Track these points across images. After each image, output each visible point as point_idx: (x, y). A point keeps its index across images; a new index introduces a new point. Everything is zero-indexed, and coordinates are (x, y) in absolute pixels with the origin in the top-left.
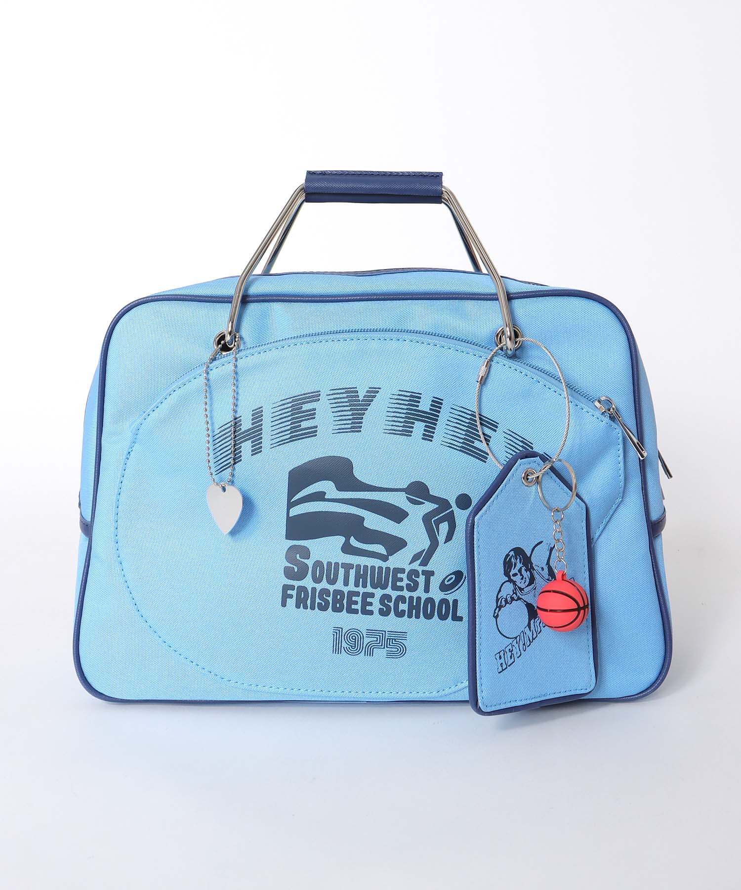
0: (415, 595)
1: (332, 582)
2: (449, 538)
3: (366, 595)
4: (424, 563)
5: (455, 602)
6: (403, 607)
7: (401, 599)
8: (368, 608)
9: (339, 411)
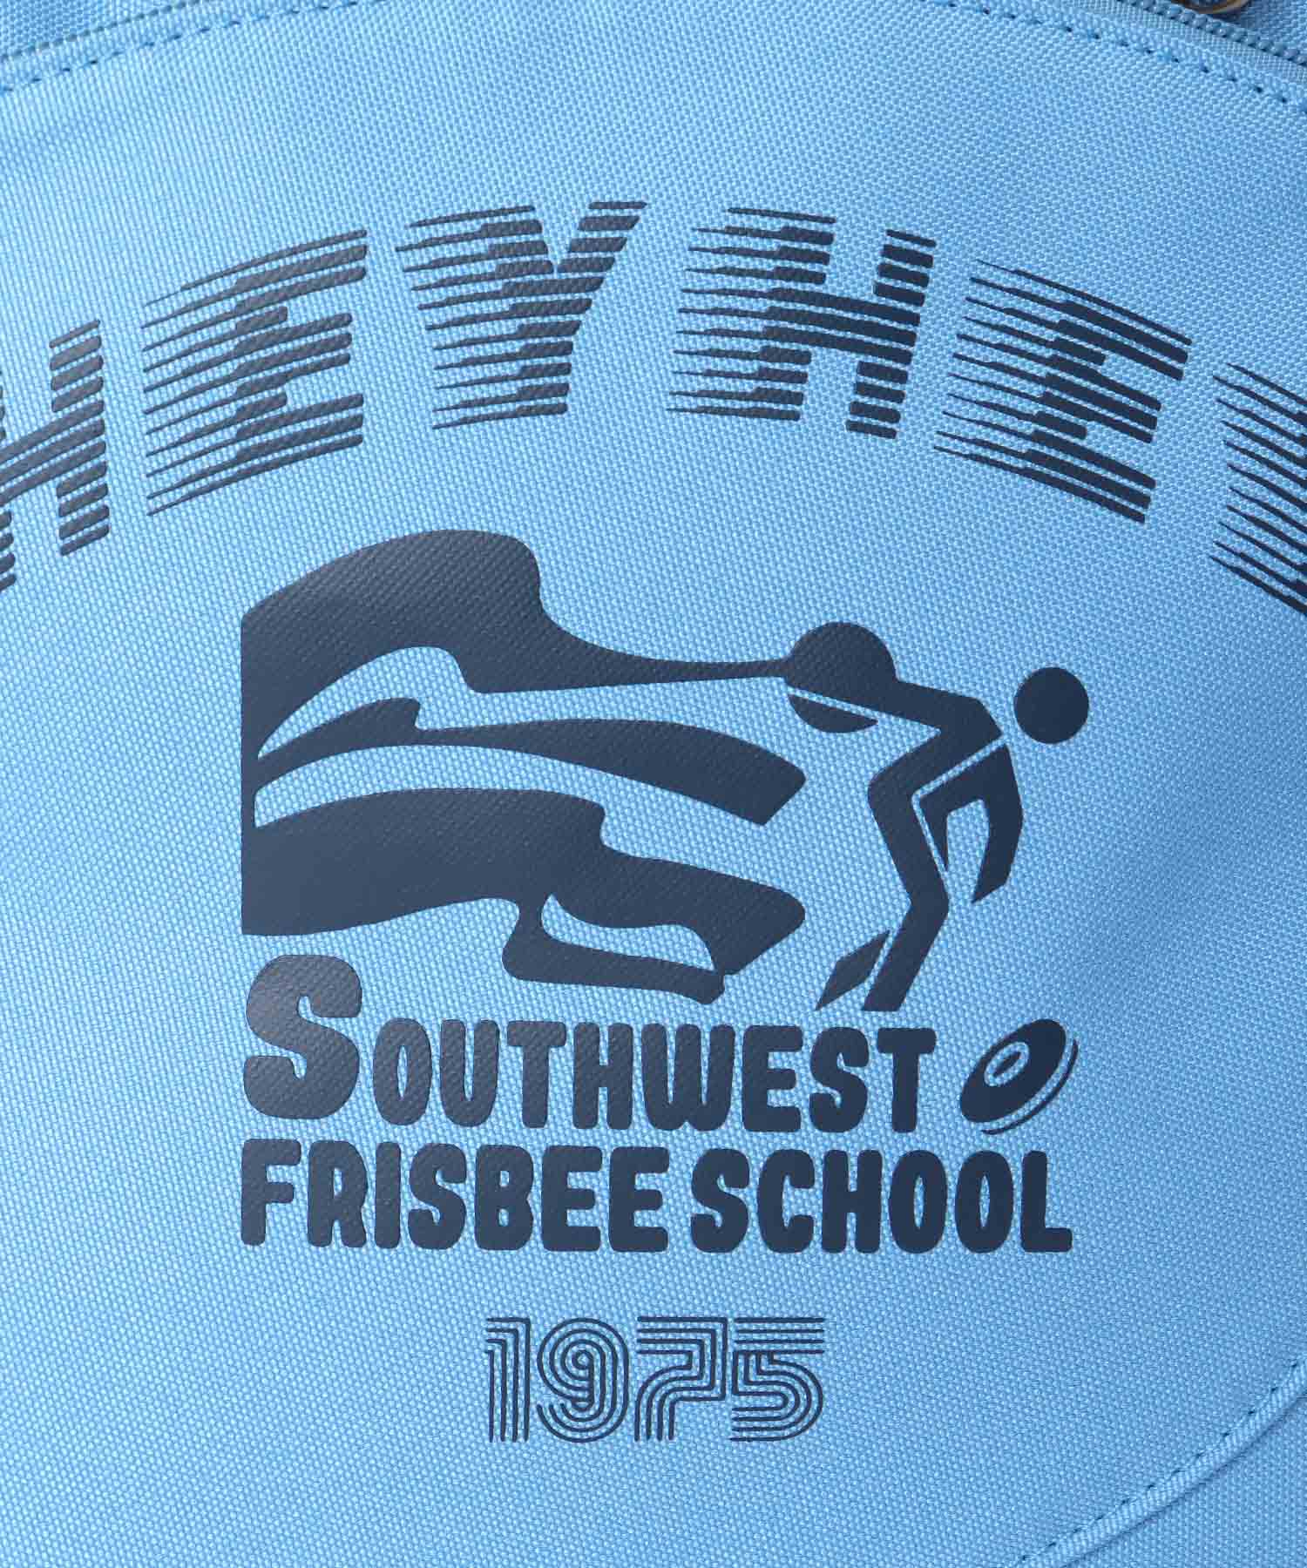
0: (851, 1143)
1: (471, 1111)
2: (994, 873)
3: (631, 1161)
4: (888, 996)
5: (1036, 1164)
6: (801, 1202)
7: (791, 1166)
8: (643, 1219)
9: (460, 322)
